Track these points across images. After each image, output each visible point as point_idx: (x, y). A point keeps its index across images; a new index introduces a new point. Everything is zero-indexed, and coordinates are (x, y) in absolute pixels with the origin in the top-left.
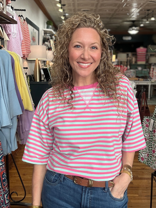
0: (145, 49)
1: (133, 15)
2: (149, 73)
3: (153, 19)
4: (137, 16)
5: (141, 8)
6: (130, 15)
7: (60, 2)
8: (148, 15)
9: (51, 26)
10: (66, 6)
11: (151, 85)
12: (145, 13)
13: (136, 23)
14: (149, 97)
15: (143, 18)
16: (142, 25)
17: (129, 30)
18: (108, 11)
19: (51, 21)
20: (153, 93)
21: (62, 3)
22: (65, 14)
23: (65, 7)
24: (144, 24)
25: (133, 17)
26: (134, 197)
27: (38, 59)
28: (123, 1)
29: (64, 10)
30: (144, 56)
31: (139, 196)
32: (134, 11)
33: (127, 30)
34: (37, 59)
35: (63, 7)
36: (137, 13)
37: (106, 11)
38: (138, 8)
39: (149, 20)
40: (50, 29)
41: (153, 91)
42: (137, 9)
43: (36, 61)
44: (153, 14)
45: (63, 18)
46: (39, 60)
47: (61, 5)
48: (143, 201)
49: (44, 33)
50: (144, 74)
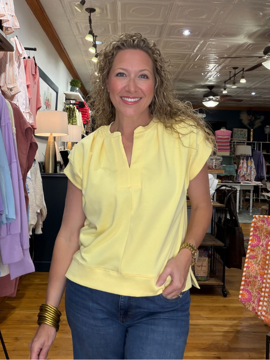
0: (230, 132)
1: (210, 76)
2: (237, 171)
4: (217, 77)
5: (223, 65)
8: (235, 75)
9: (78, 89)
13: (214, 90)
15: (225, 82)
16: (225, 92)
19: (76, 81)
24: (228, 90)
25: (210, 79)
30: (227, 142)
32: (212, 70)
33: (202, 101)
39: (237, 83)
40: (77, 92)
44: (243, 73)
49: (66, 99)
50: (230, 171)
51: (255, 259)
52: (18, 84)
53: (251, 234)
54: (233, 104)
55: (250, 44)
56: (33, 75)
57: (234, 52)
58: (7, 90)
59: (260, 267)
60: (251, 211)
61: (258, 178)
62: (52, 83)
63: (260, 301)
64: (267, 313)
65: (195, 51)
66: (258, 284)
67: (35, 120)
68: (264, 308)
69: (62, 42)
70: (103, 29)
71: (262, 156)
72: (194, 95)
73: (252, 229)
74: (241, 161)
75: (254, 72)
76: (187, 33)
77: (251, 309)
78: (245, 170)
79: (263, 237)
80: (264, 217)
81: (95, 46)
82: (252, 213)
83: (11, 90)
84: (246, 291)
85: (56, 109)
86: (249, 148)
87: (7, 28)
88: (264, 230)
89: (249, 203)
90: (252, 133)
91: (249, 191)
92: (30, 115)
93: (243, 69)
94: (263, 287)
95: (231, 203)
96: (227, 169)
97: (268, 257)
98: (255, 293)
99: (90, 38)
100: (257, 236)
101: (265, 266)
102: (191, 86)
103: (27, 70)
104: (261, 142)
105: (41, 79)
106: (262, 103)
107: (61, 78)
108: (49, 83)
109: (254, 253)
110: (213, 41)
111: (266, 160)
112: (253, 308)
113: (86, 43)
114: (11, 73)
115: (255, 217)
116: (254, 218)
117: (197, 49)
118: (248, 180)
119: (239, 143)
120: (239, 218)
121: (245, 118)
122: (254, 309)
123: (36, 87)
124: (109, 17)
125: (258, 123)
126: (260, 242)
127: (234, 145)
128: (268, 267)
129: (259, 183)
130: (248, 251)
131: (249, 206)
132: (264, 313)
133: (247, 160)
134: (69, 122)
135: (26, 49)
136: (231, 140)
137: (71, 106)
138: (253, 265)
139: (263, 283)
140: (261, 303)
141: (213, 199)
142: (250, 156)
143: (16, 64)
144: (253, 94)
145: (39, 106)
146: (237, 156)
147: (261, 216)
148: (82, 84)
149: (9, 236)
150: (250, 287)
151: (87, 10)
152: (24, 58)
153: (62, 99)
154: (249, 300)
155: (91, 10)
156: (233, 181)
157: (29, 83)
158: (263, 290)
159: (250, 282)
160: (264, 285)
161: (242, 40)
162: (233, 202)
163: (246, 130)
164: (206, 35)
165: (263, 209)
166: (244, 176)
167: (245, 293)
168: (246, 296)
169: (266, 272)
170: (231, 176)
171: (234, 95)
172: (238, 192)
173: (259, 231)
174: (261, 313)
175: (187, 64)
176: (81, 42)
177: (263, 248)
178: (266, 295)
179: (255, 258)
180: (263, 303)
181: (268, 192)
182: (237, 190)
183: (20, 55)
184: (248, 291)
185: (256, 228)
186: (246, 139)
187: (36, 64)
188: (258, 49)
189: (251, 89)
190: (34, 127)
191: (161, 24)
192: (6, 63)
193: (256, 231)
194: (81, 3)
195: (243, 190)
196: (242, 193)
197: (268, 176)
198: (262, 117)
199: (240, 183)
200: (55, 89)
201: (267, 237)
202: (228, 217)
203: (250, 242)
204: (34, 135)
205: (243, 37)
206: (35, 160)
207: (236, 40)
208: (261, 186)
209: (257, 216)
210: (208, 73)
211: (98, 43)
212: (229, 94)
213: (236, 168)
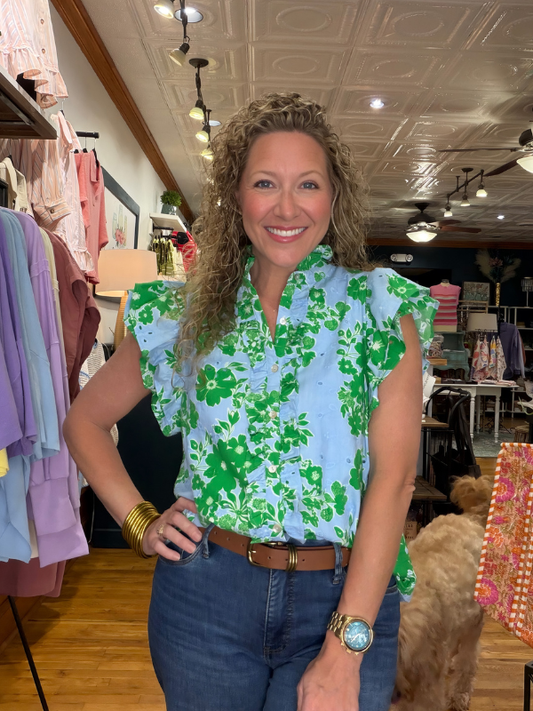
0: (458, 288)
1: (421, 185)
2: (470, 361)
3: (482, 194)
4: (435, 188)
6: (412, 184)
8: (467, 183)
9: (175, 208)
11: (477, 397)
12: (458, 177)
13: (428, 210)
15: (449, 196)
16: (448, 215)
17: (410, 229)
19: (172, 195)
24: (454, 211)
25: (420, 191)
30: (453, 307)
33: (406, 231)
36: (434, 178)
38: (438, 163)
39: (471, 198)
40: (173, 214)
42: (434, 164)
49: (154, 228)
50: (457, 361)
51: (505, 525)
52: (65, 199)
53: (497, 477)
54: (464, 237)
55: (495, 126)
56: (93, 183)
57: (464, 141)
58: (44, 210)
59: (514, 538)
60: (496, 435)
61: (510, 374)
62: (128, 197)
63: (512, 601)
64: (525, 623)
65: (393, 139)
66: (509, 569)
67: (96, 266)
68: (521, 616)
69: (147, 122)
70: (223, 98)
71: (517, 332)
72: (390, 220)
73: (498, 469)
74: (479, 343)
75: (503, 176)
76: (377, 104)
77: (496, 616)
78: (485, 359)
79: (518, 484)
80: (521, 446)
81: (207, 129)
82: (499, 439)
83: (52, 211)
84: (486, 583)
85: (136, 247)
86: (494, 317)
87: (44, 97)
88: (521, 471)
89: (494, 420)
90: (498, 292)
91: (493, 398)
92: (87, 258)
93: (483, 171)
94: (518, 577)
95: (460, 421)
96: (453, 357)
97: (527, 521)
98: (503, 588)
99: (197, 115)
100: (506, 481)
101: (523, 537)
102: (385, 203)
103: (82, 173)
104: (516, 308)
105: (106, 190)
106: (517, 234)
107: (145, 190)
108: (123, 198)
109: (503, 514)
110: (426, 121)
111: (524, 341)
112: (500, 614)
113: (191, 125)
114: (51, 179)
115: (504, 446)
116: (502, 448)
117: (395, 134)
118: (491, 378)
119: (475, 309)
120: (474, 448)
121: (485, 263)
122: (501, 617)
123: (98, 204)
124: (234, 75)
125: (509, 273)
126: (513, 492)
127: (465, 313)
128: (529, 538)
129: (511, 384)
130: (491, 510)
131: (493, 426)
132: (520, 625)
133: (489, 340)
134: (160, 271)
135: (80, 134)
136: (460, 304)
137: (163, 240)
138: (500, 535)
139: (519, 568)
140: (515, 606)
141: (426, 414)
142: (494, 334)
143: (61, 163)
144: (501, 217)
145: (103, 242)
146: (470, 333)
147: (516, 444)
148: (184, 201)
149: (48, 484)
150: (494, 576)
151: (192, 61)
152: (77, 151)
153: (146, 228)
154: (493, 600)
155: (200, 63)
156: (463, 379)
157: (85, 198)
158: (519, 581)
159: (494, 566)
160: (521, 573)
161: (479, 118)
162: (464, 418)
163: (488, 285)
164: (413, 109)
165: (517, 431)
166: (483, 370)
167: (485, 587)
168: (488, 594)
169: (524, 548)
170: (460, 369)
171: (465, 219)
172: (473, 399)
173: (511, 472)
174: (515, 624)
175: (378, 162)
176: (181, 122)
177: (518, 504)
178: (525, 590)
179: (504, 522)
180: (519, 606)
181: (528, 399)
182: (470, 397)
183: (69, 146)
184: (490, 584)
185: (506, 467)
186: (487, 302)
187: (97, 162)
188: (510, 135)
189: (498, 209)
190: (95, 280)
191: (330, 88)
192: (42, 161)
193: (506, 472)
194: (181, 49)
195: (482, 397)
196: (480, 401)
197: (527, 370)
198: (518, 262)
199: (476, 383)
200: (133, 208)
201: (526, 483)
202: (454, 446)
203: (494, 493)
204: (95, 295)
205: (482, 112)
206: (96, 341)
207: (469, 118)
208: (516, 389)
209: (507, 444)
210: (417, 179)
211: (212, 123)
212: (457, 218)
213: (469, 355)
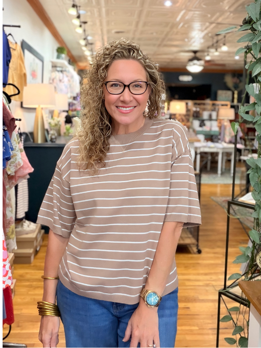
3: (225, 48)
4: (201, 44)
5: (206, 32)
6: (189, 41)
7: (79, 17)
8: (217, 42)
9: (64, 56)
10: (89, 23)
11: (223, 153)
13: (198, 55)
14: (219, 172)
15: (208, 48)
16: (208, 58)
17: (188, 64)
18: (155, 34)
20: (226, 166)
21: (82, 19)
22: (87, 36)
23: (86, 25)
24: (211, 56)
25: (194, 44)
26: (191, 330)
27: (42, 106)
28: (178, 19)
29: (84, 31)
31: (200, 329)
32: (195, 36)
33: (186, 66)
34: (39, 106)
35: (83, 25)
36: (201, 38)
37: (152, 33)
38: (202, 31)
39: (219, 50)
40: (62, 59)
41: (226, 162)
42: (200, 32)
43: (37, 110)
44: (225, 41)
45: (83, 43)
46: (42, 108)
47: (81, 22)
48: (206, 337)
49: (52, 67)
60: (232, 172)
86: (233, 111)
90: (236, 96)
210: (191, 39)
